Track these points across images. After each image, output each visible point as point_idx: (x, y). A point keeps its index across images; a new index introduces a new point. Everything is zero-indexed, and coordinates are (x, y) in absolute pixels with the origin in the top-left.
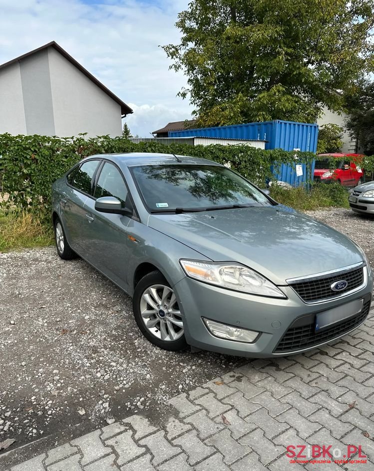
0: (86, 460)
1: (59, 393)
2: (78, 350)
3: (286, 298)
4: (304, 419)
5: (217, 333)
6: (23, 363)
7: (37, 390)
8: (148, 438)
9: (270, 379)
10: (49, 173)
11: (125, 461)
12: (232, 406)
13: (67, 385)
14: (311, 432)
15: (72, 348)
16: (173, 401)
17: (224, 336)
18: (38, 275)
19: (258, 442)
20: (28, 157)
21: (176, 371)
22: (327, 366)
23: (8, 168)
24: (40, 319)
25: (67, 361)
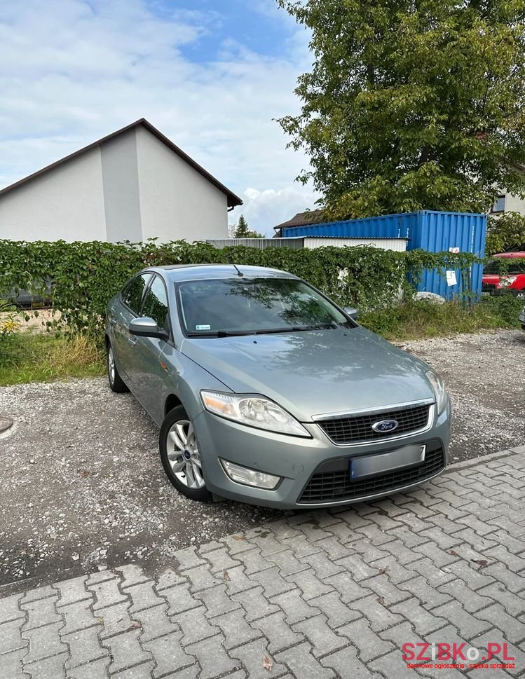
0: (63, 601)
1: (58, 537)
2: (94, 495)
3: (311, 438)
4: (317, 581)
5: (235, 478)
6: (30, 505)
7: (36, 533)
8: (134, 587)
9: (301, 536)
10: (110, 287)
11: (102, 606)
12: (241, 562)
13: (69, 530)
14: (318, 593)
15: (87, 491)
16: (178, 554)
17: (244, 480)
18: (79, 410)
19: (251, 600)
20: (85, 268)
21: (195, 523)
22: (379, 527)
23: (60, 281)
24: (63, 460)
25: (78, 505)
